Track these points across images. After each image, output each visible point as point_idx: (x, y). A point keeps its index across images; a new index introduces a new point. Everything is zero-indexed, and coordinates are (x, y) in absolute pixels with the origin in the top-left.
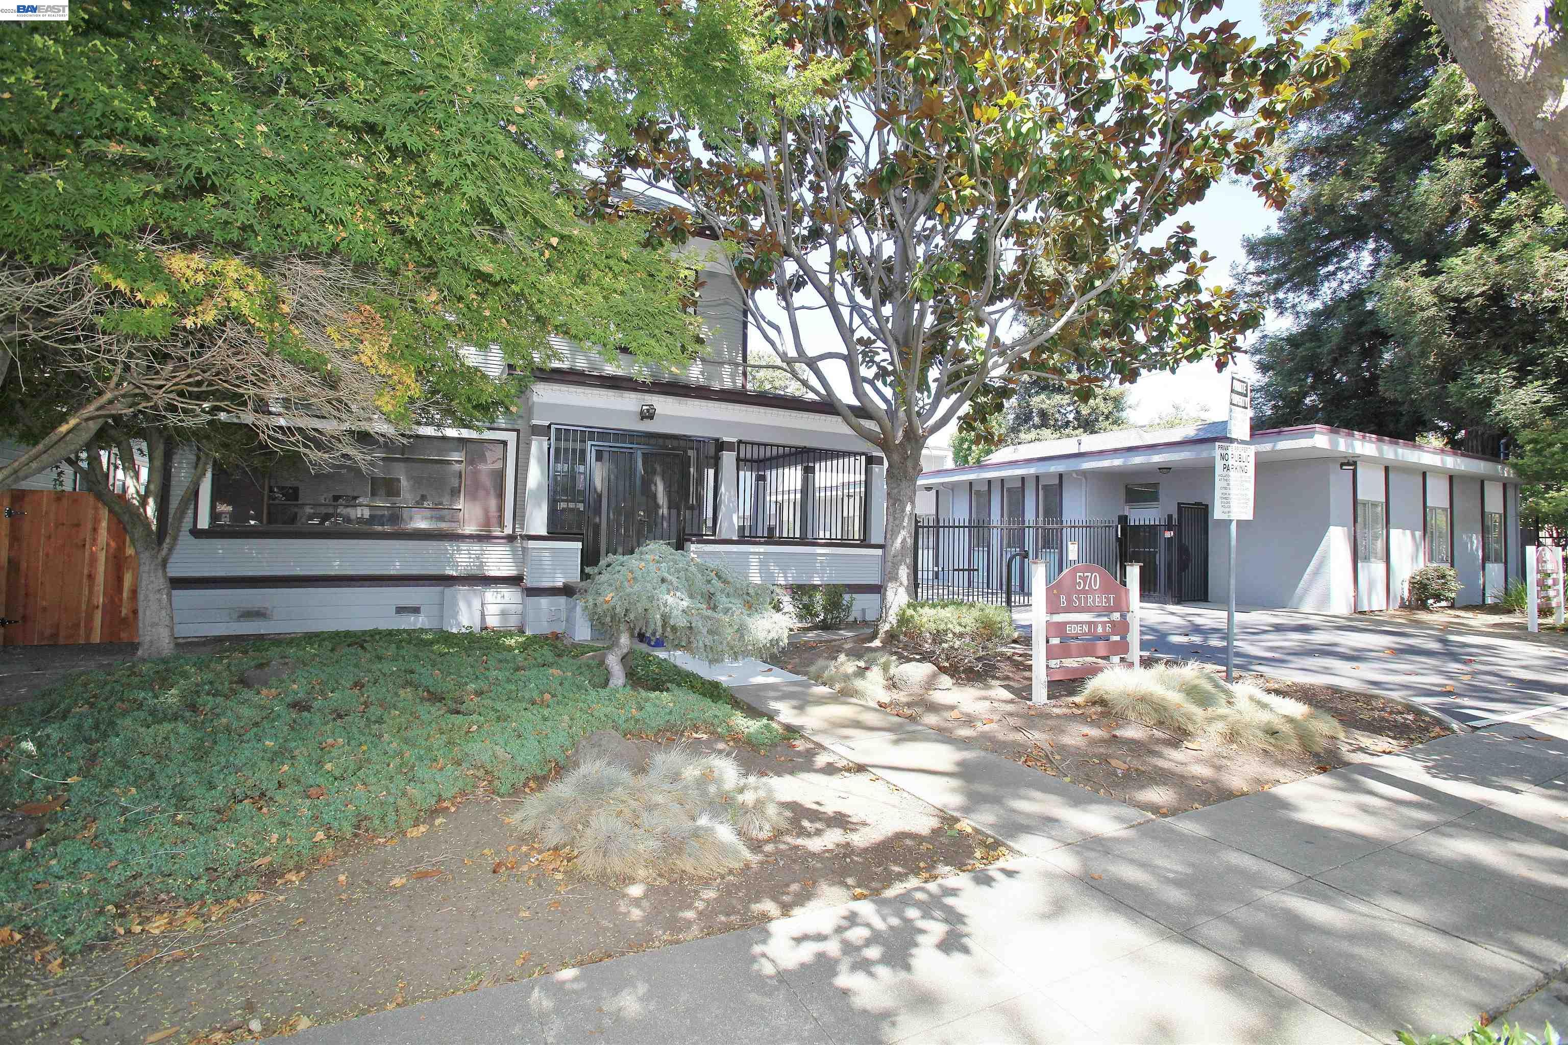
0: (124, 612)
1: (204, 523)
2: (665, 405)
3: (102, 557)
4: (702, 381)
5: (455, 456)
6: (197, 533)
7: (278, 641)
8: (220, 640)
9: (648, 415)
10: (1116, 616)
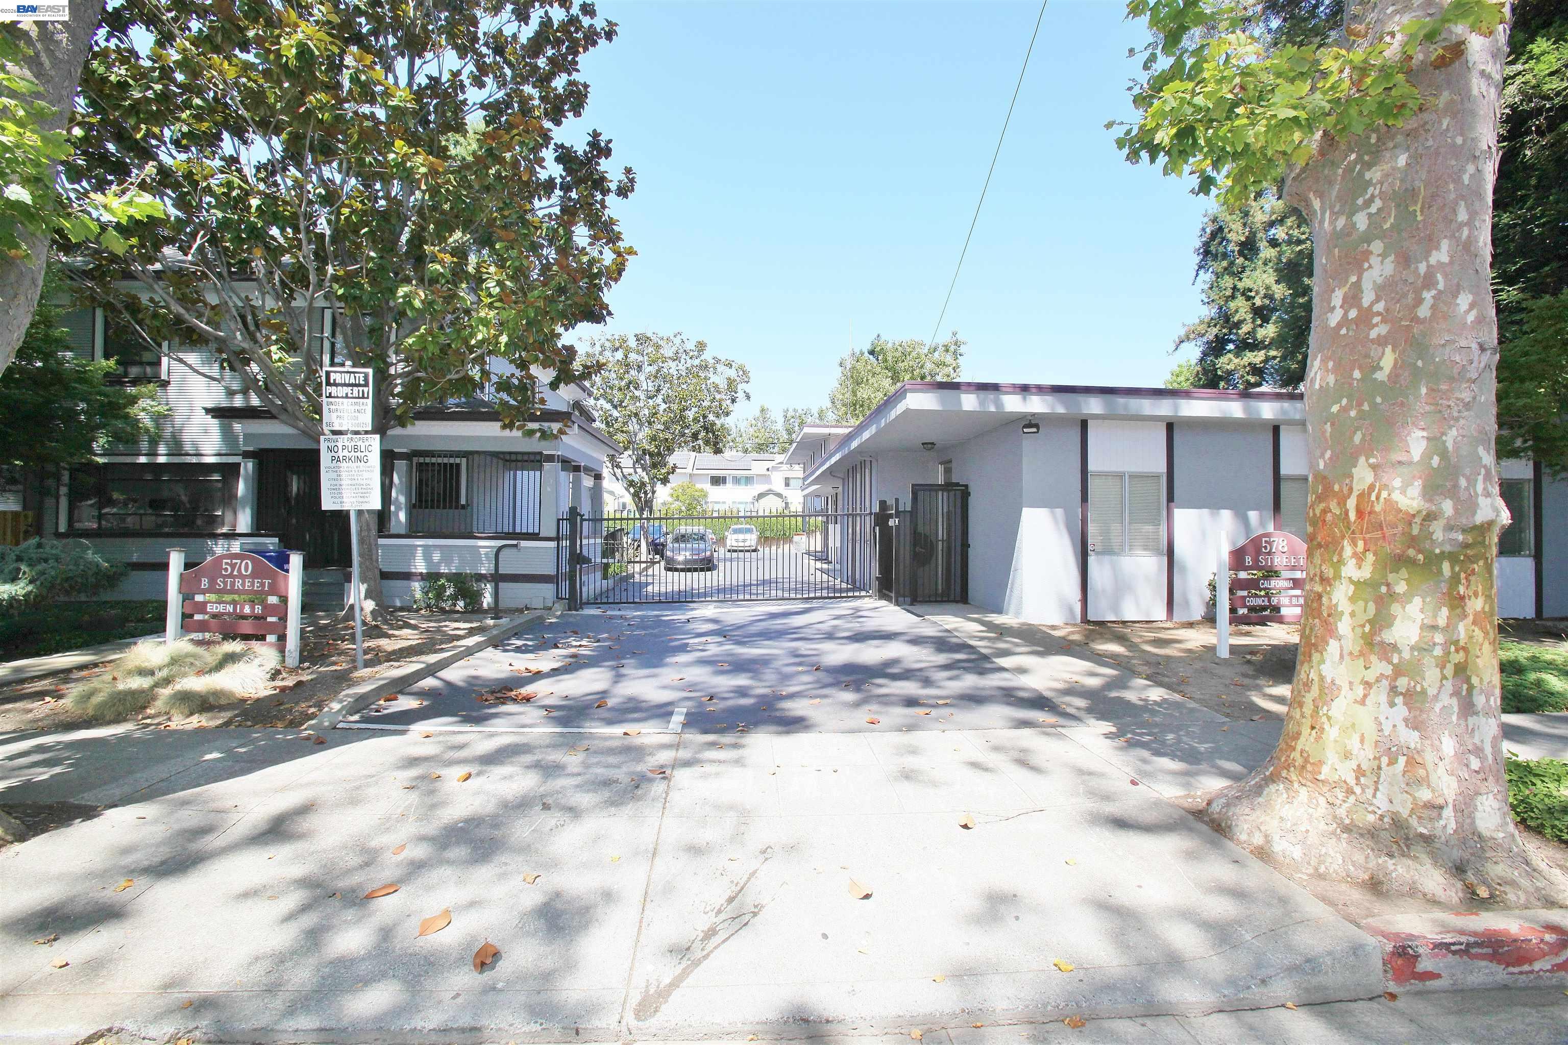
1: (62, 529)
5: (218, 476)
6: (58, 535)
10: (273, 600)
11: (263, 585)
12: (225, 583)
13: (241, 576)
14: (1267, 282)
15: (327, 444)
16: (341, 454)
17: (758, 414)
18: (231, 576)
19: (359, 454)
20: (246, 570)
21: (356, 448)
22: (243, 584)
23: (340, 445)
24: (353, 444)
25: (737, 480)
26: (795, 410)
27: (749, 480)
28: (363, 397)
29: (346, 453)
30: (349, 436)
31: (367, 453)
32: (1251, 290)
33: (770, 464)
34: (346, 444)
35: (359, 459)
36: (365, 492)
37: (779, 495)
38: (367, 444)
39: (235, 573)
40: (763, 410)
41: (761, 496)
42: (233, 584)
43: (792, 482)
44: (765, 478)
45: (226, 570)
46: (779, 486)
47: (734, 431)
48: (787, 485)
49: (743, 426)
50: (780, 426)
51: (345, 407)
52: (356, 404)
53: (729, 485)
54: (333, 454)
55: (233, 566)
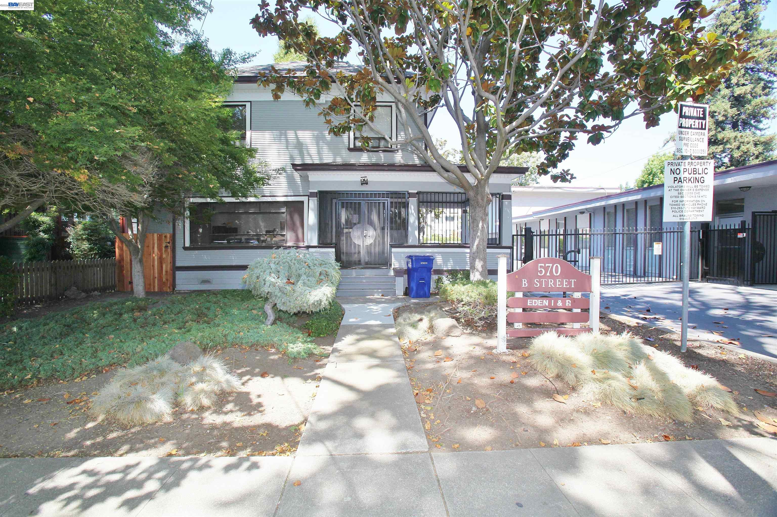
0: (164, 280)
1: (187, 244)
2: (372, 176)
3: (156, 258)
4: (402, 162)
5: (283, 210)
6: (185, 248)
7: (215, 293)
8: (194, 291)
9: (364, 182)
10: (577, 295)
11: (570, 283)
12: (541, 283)
13: (552, 276)
14: (726, 107)
15: (670, 167)
16: (682, 175)
18: (545, 276)
19: (697, 176)
20: (557, 272)
21: (695, 171)
22: (555, 283)
23: (682, 168)
24: (693, 167)
28: (702, 129)
29: (686, 175)
30: (689, 160)
31: (703, 175)
32: (715, 112)
34: (687, 167)
35: (697, 180)
36: (701, 207)
38: (704, 167)
39: (548, 274)
42: (547, 283)
45: (541, 272)
51: (689, 136)
52: (697, 133)
54: (676, 175)
55: (546, 269)
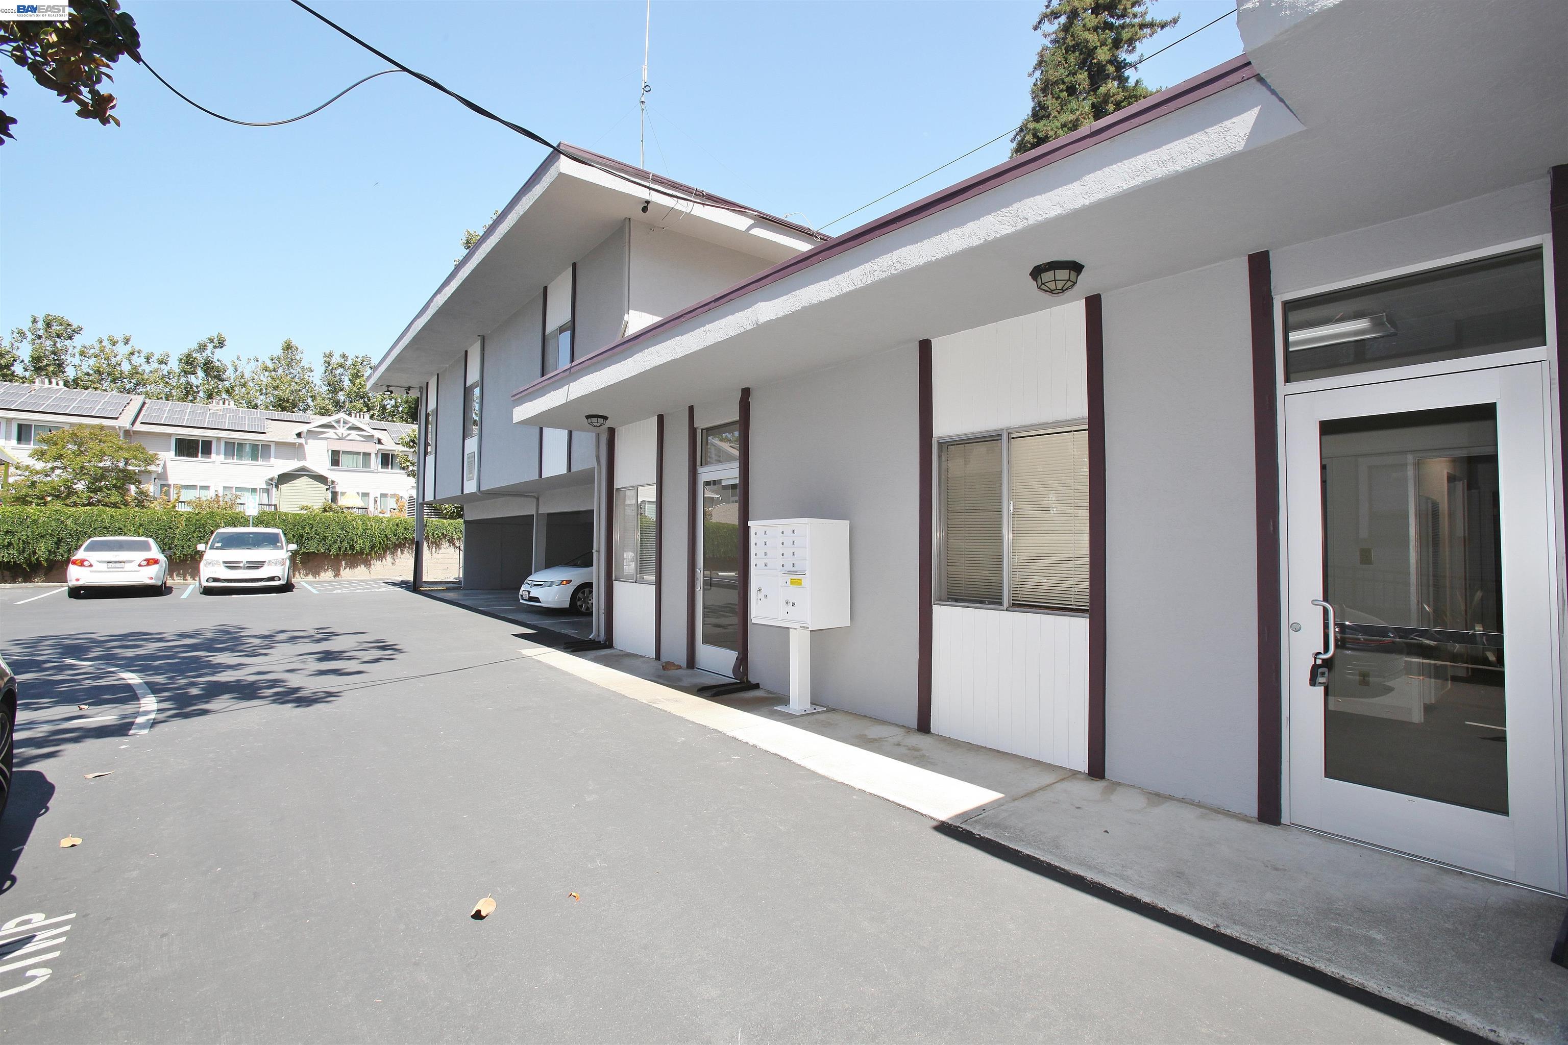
17: (278, 352)
25: (234, 449)
26: (344, 356)
27: (259, 451)
33: (303, 428)
37: (322, 479)
40: (288, 347)
41: (285, 478)
43: (343, 459)
44: (293, 449)
46: (322, 466)
47: (230, 373)
48: (335, 462)
49: (248, 370)
50: (317, 378)
53: (217, 457)
